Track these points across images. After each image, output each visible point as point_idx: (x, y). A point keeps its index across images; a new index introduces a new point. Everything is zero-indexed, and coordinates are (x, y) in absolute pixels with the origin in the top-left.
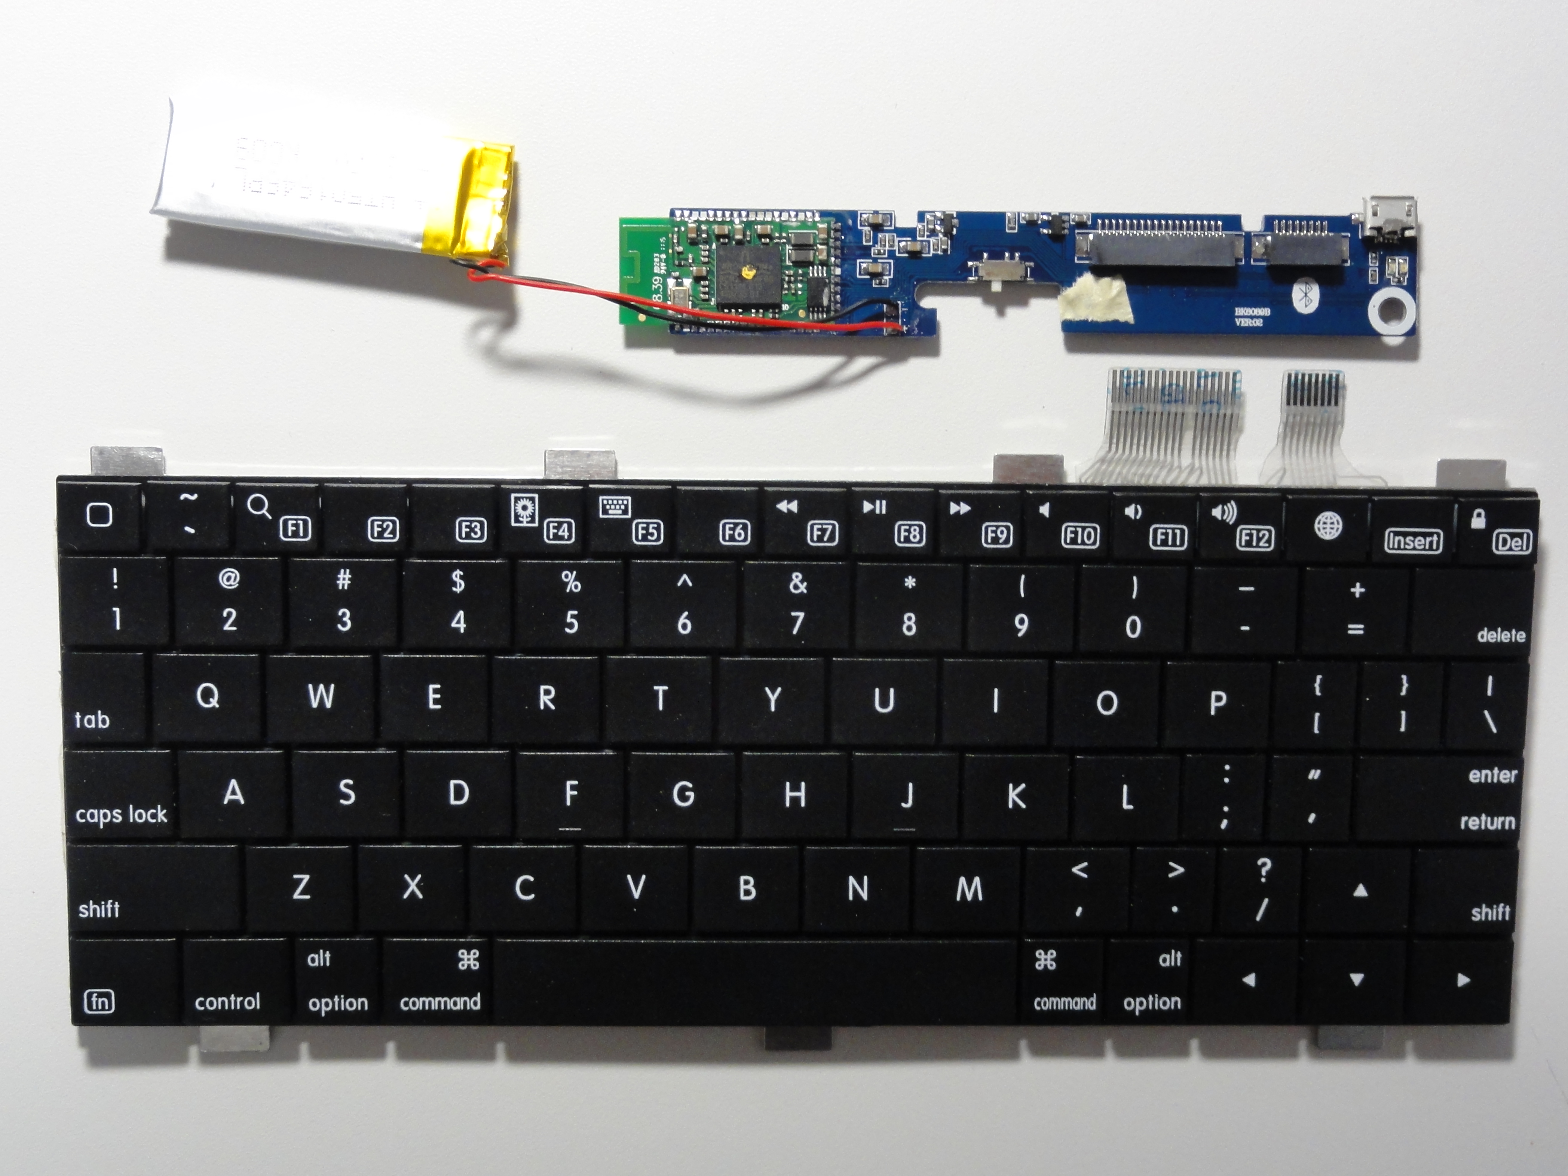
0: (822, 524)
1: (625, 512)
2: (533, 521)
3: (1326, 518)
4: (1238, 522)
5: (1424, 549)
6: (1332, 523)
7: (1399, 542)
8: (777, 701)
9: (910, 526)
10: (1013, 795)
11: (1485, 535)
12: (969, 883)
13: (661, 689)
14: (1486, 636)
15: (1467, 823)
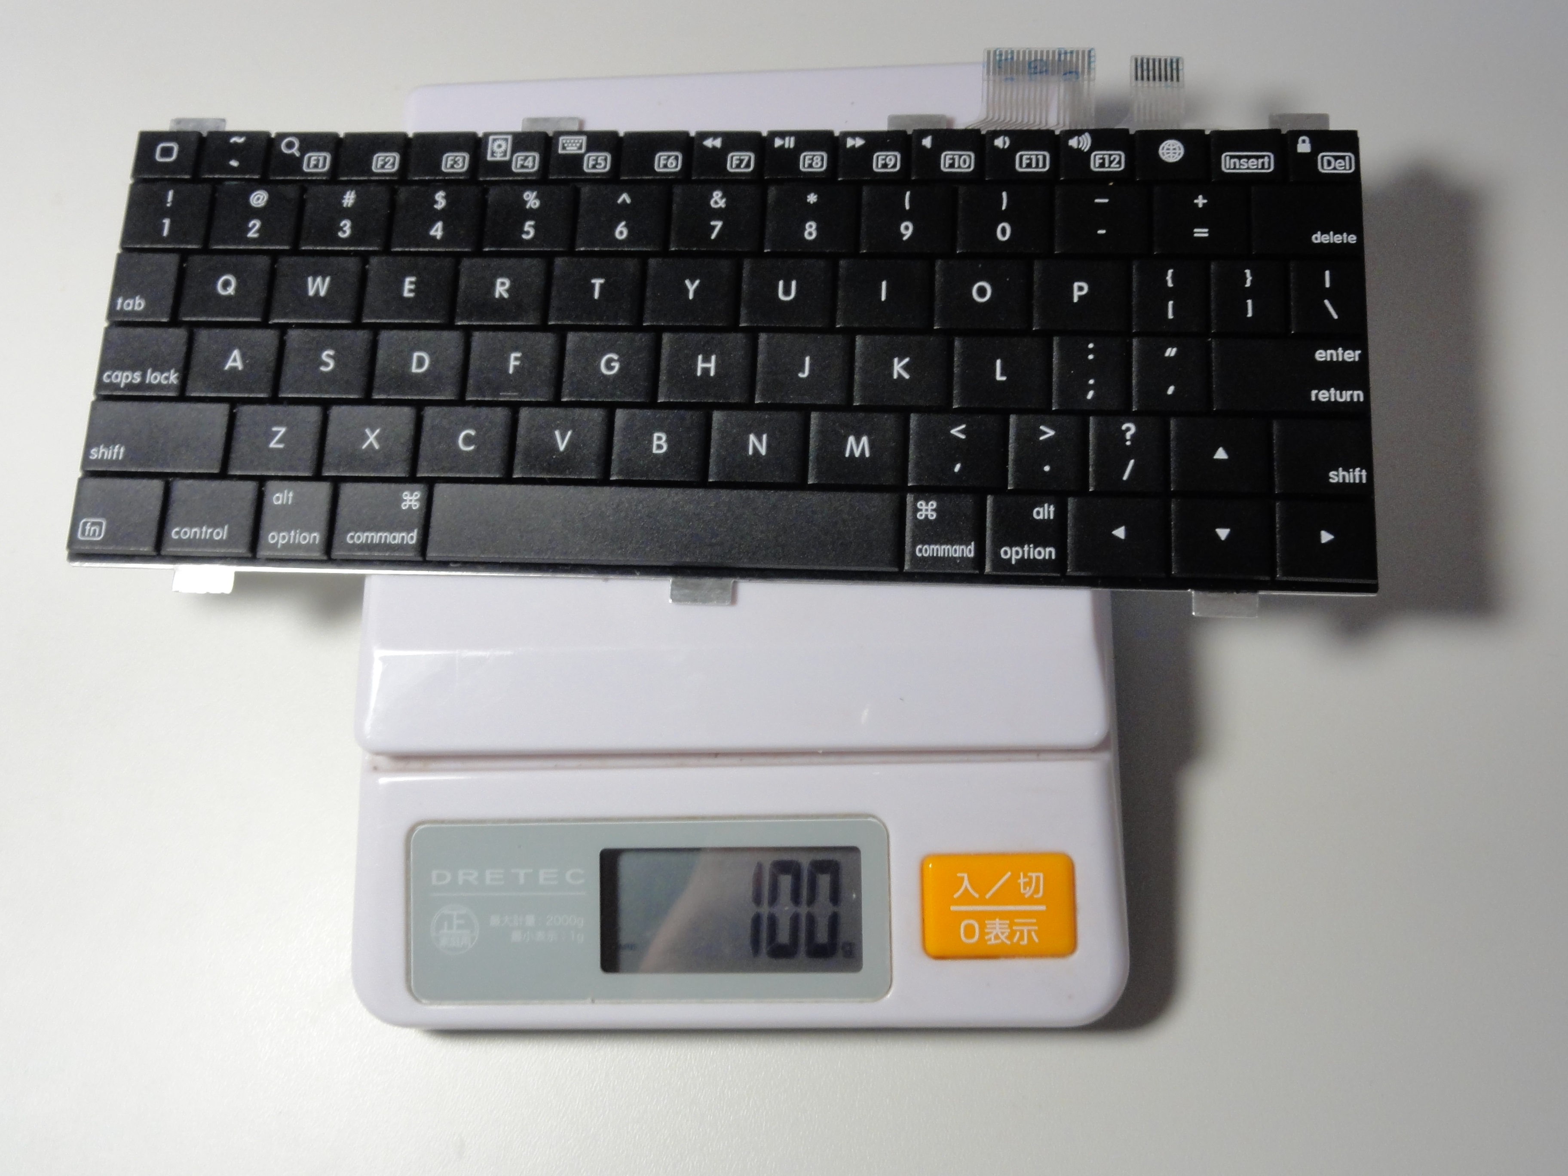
0: (741, 156)
1: (579, 148)
2: (506, 156)
3: (1169, 145)
4: (1093, 148)
5: (1257, 169)
6: (1175, 149)
7: (1235, 164)
8: (696, 292)
9: (814, 156)
11: (1311, 158)
12: (858, 441)
13: (598, 282)
14: (1318, 238)
15: (1317, 396)
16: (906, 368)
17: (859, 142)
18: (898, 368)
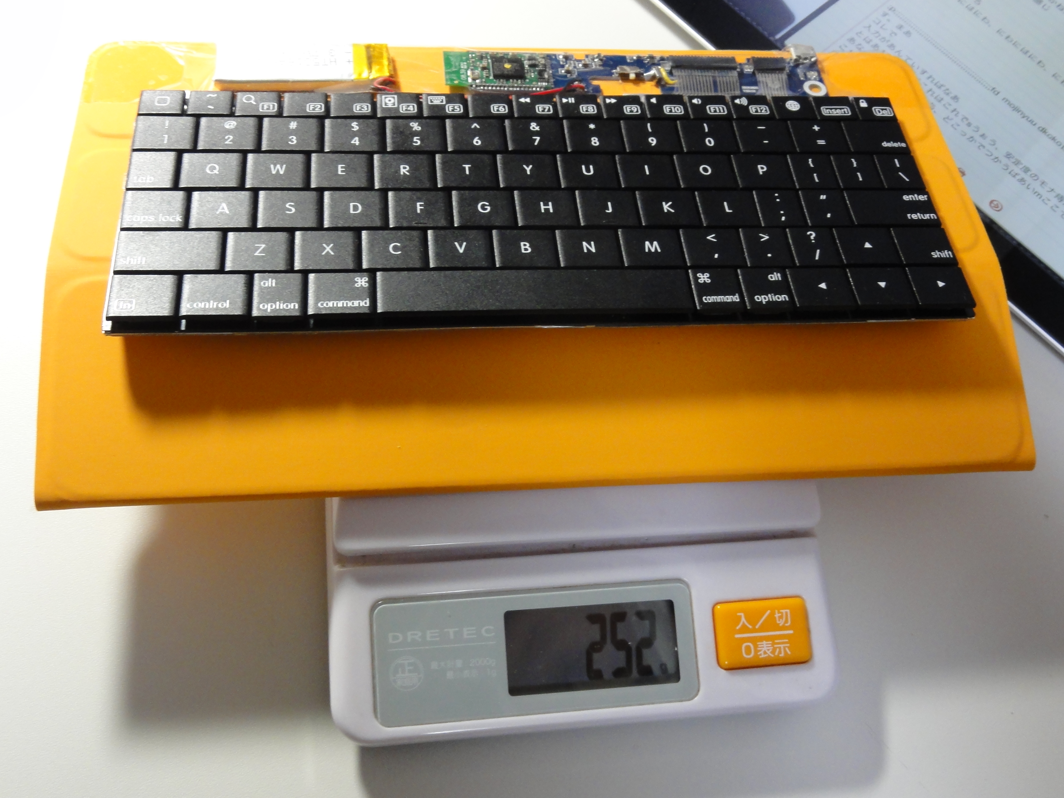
0: (543, 106)
1: (442, 102)
2: (394, 105)
3: (791, 103)
4: (749, 104)
5: (842, 114)
6: (794, 105)
7: (829, 111)
8: (531, 170)
10: (666, 207)
11: (869, 109)
12: (652, 244)
13: (467, 167)
14: (885, 144)
15: (911, 216)
16: (671, 207)
17: (614, 101)
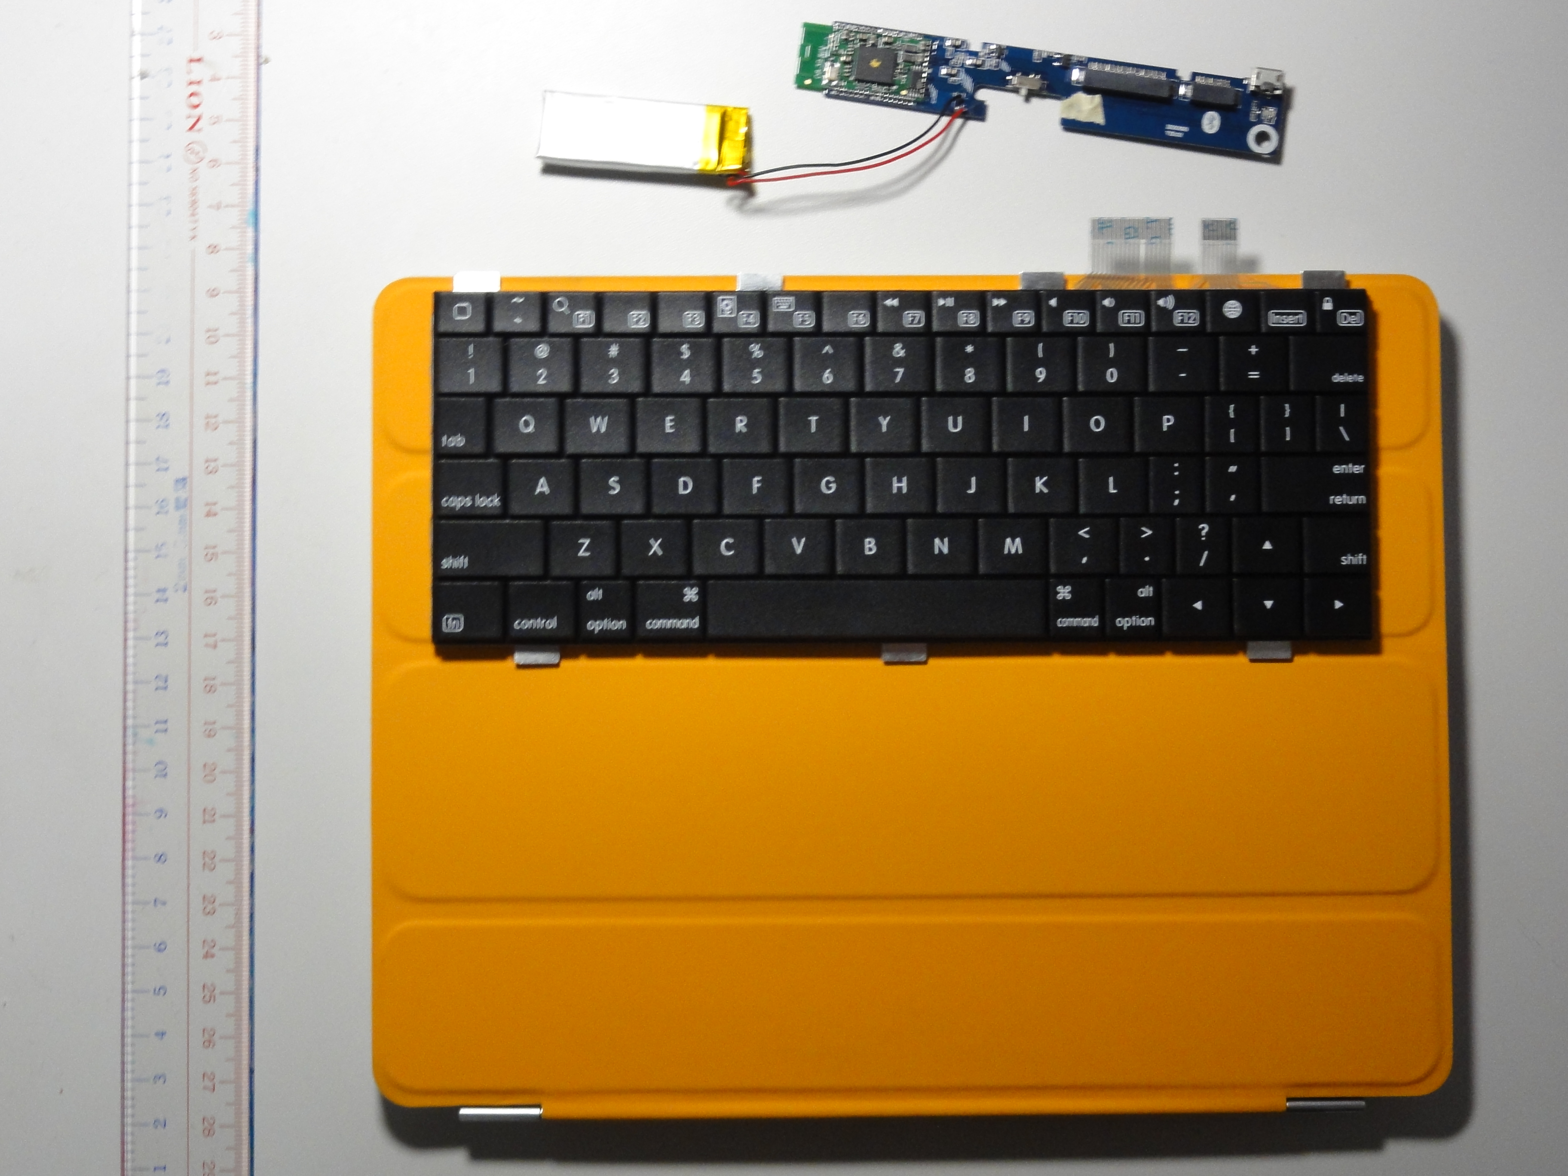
0: (914, 313)
1: (790, 307)
2: (732, 313)
3: (1231, 306)
4: (1175, 308)
5: (1294, 323)
6: (1235, 308)
7: (1278, 319)
8: (889, 425)
9: (968, 314)
11: (1332, 314)
12: (1013, 541)
13: (813, 419)
14: (1337, 378)
15: (1334, 499)
16: (1044, 484)
17: (1002, 302)
18: (1039, 484)
